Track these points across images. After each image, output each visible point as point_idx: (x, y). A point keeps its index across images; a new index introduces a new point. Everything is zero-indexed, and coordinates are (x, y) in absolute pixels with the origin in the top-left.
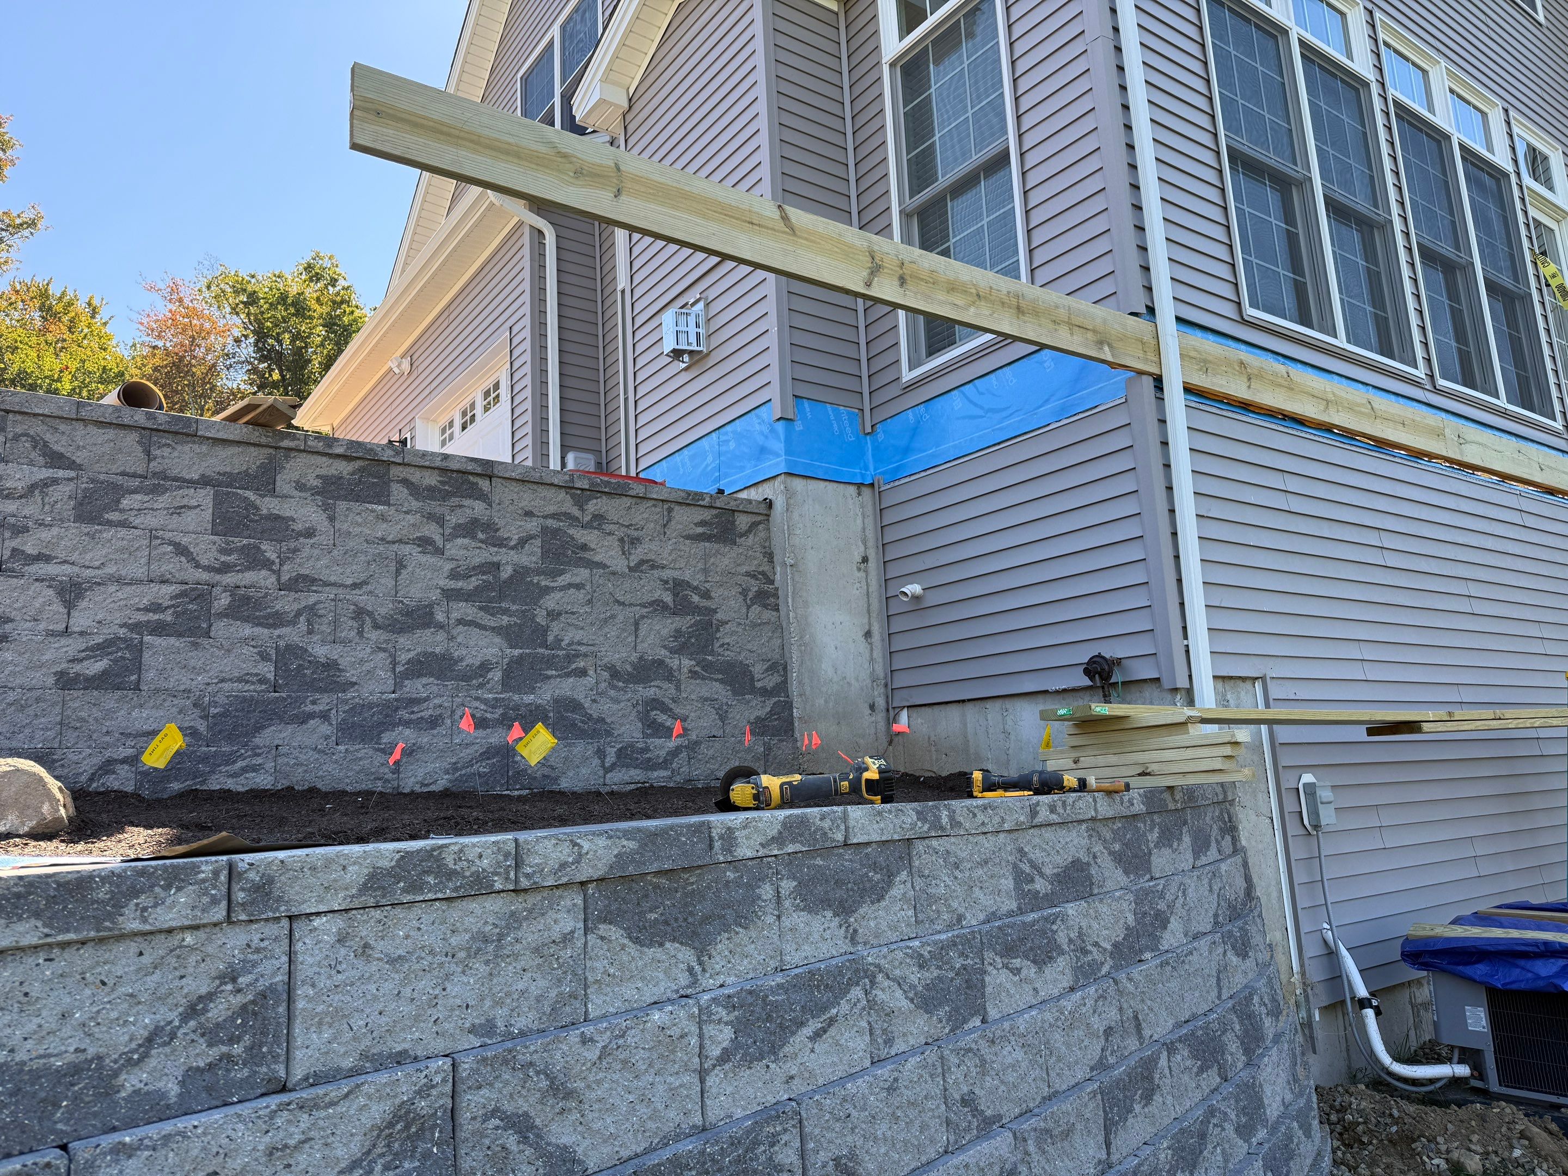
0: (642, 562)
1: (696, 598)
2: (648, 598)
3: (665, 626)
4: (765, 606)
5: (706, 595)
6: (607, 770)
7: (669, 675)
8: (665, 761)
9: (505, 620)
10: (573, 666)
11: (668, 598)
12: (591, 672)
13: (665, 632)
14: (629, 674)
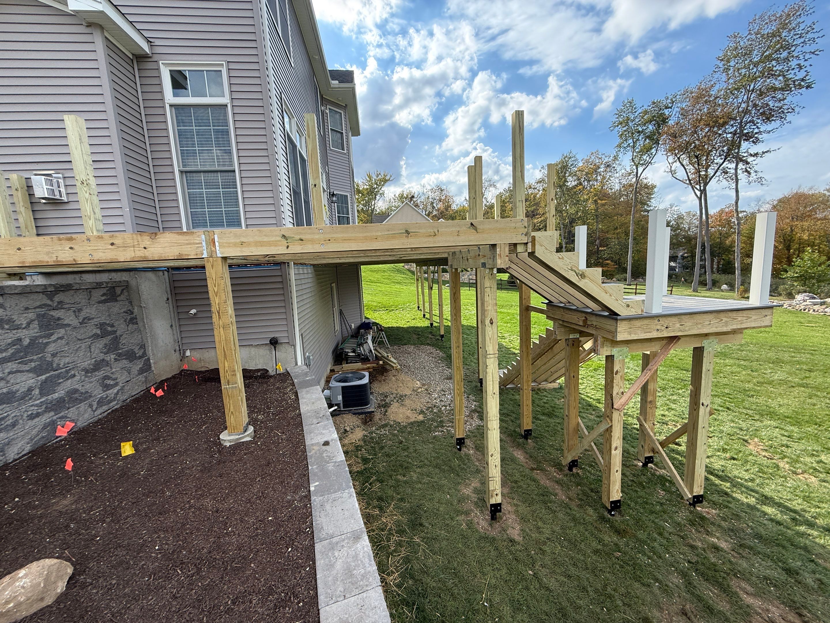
0: (84, 319)
1: (109, 329)
2: (91, 334)
3: (100, 344)
4: (133, 324)
5: (112, 326)
6: (94, 411)
7: (108, 364)
8: (114, 398)
9: (33, 364)
10: (70, 374)
11: (99, 332)
12: (77, 374)
13: (101, 346)
14: (92, 369)
